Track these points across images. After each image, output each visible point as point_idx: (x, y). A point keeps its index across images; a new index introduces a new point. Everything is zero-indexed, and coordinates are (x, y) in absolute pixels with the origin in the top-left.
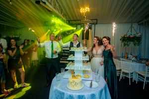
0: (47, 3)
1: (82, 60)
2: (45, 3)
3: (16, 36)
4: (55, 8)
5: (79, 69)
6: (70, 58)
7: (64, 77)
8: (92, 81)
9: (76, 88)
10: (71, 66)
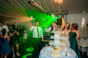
0: (35, 3)
1: (59, 38)
2: (33, 2)
3: (13, 24)
4: (38, 5)
5: (58, 44)
6: (52, 37)
7: (48, 50)
8: (66, 52)
9: (56, 56)
10: (52, 42)
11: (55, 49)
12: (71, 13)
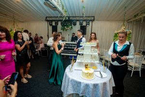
5: (90, 62)
6: (80, 52)
8: (100, 71)
10: (81, 59)
11: (87, 68)
12: (106, 20)
